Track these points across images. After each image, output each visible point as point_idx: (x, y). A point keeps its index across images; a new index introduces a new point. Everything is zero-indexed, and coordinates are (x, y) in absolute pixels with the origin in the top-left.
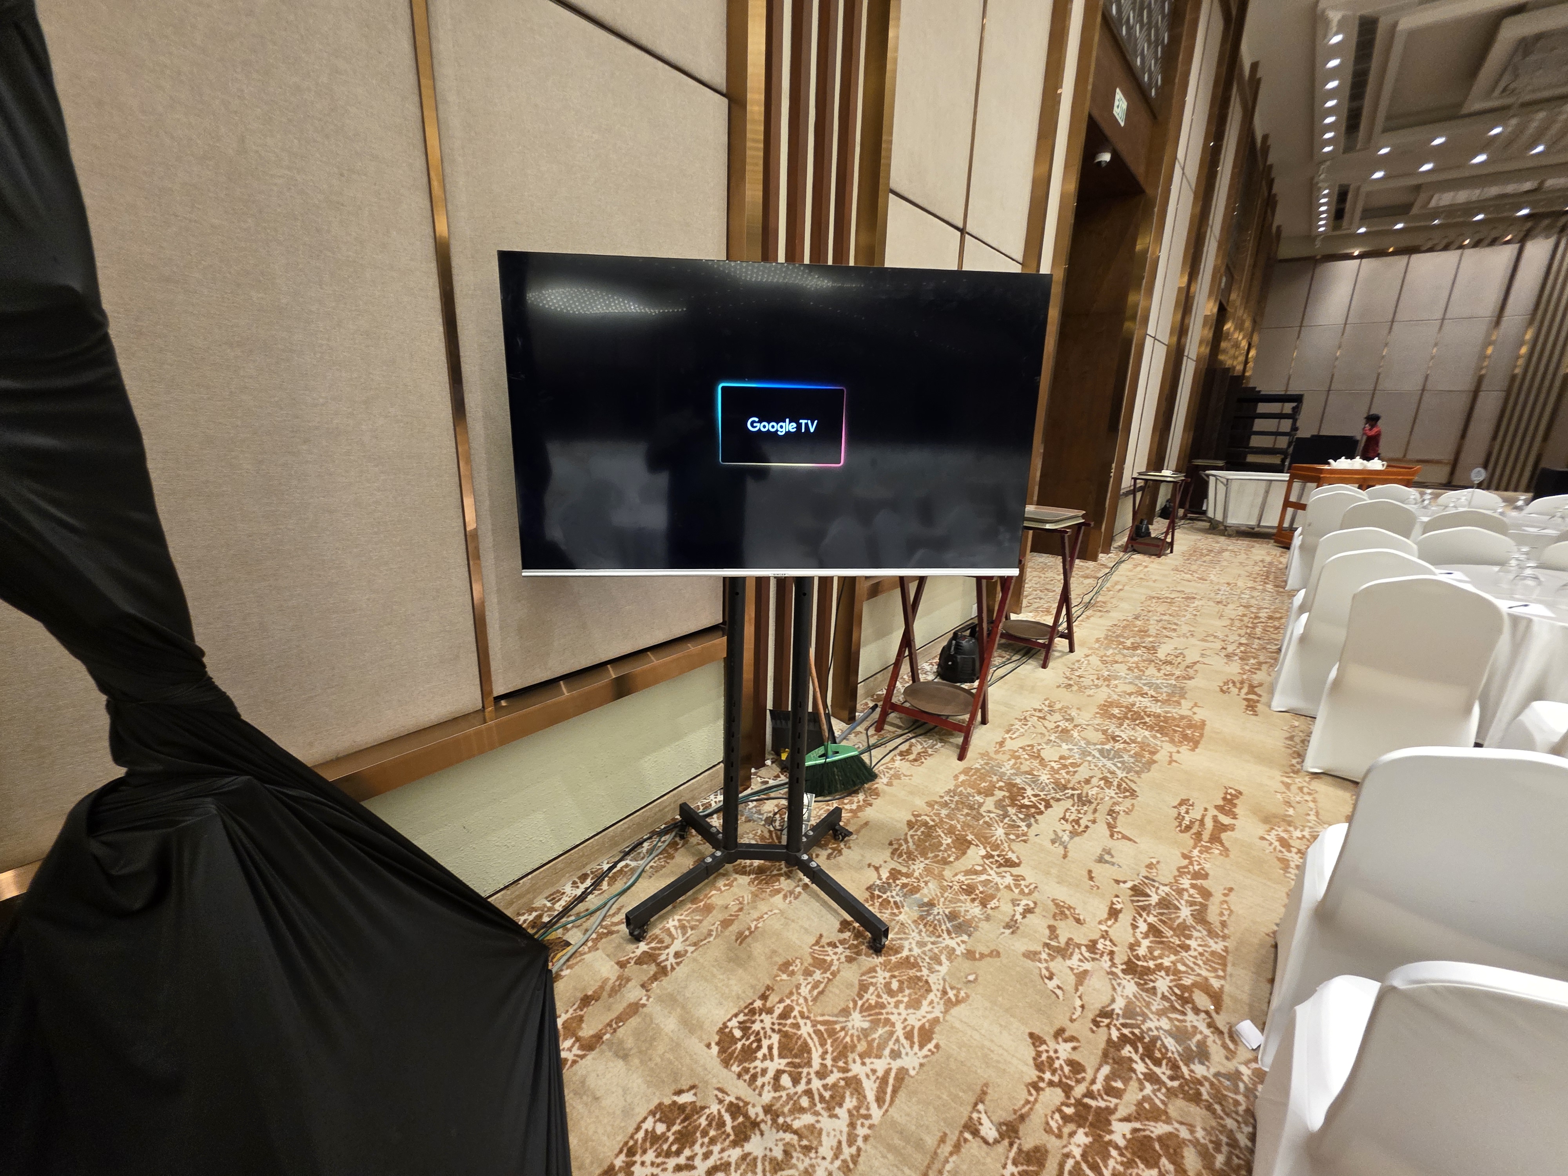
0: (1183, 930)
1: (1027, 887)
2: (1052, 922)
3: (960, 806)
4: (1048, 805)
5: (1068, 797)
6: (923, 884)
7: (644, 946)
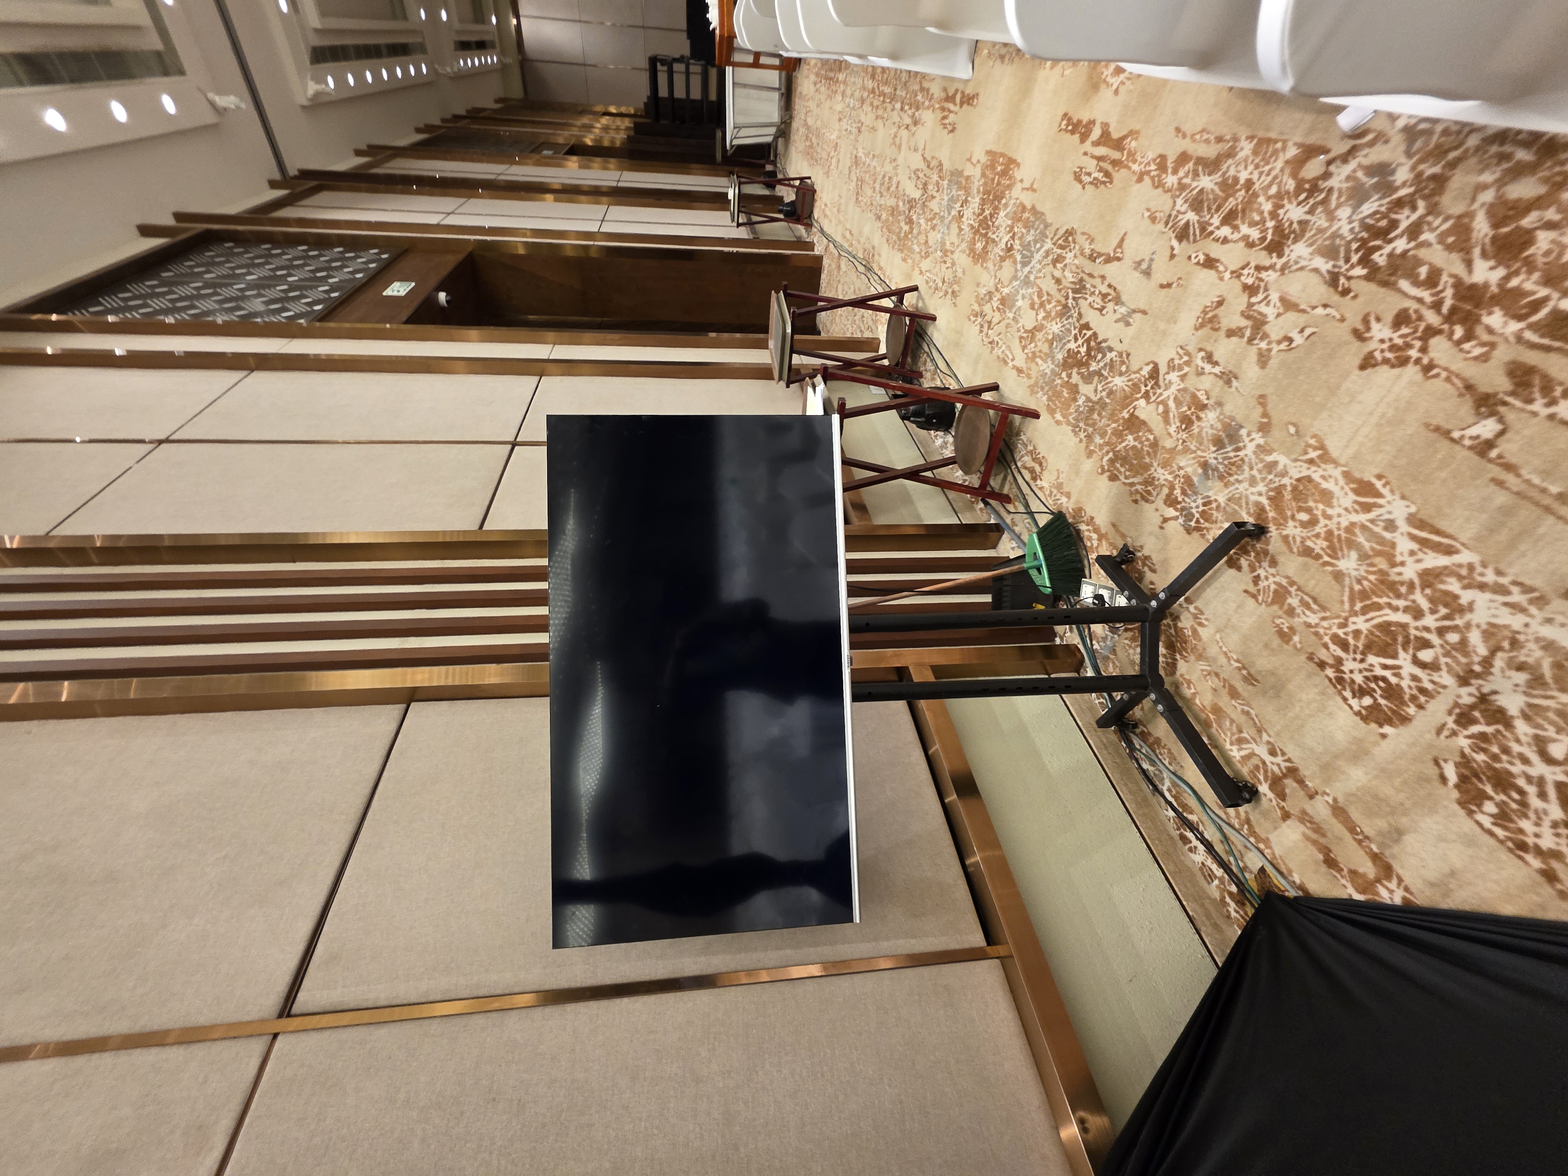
0: (1228, 186)
1: (1181, 358)
2: (1222, 333)
3: (1091, 422)
4: (1087, 326)
5: (1077, 304)
6: (1182, 472)
7: (1264, 788)
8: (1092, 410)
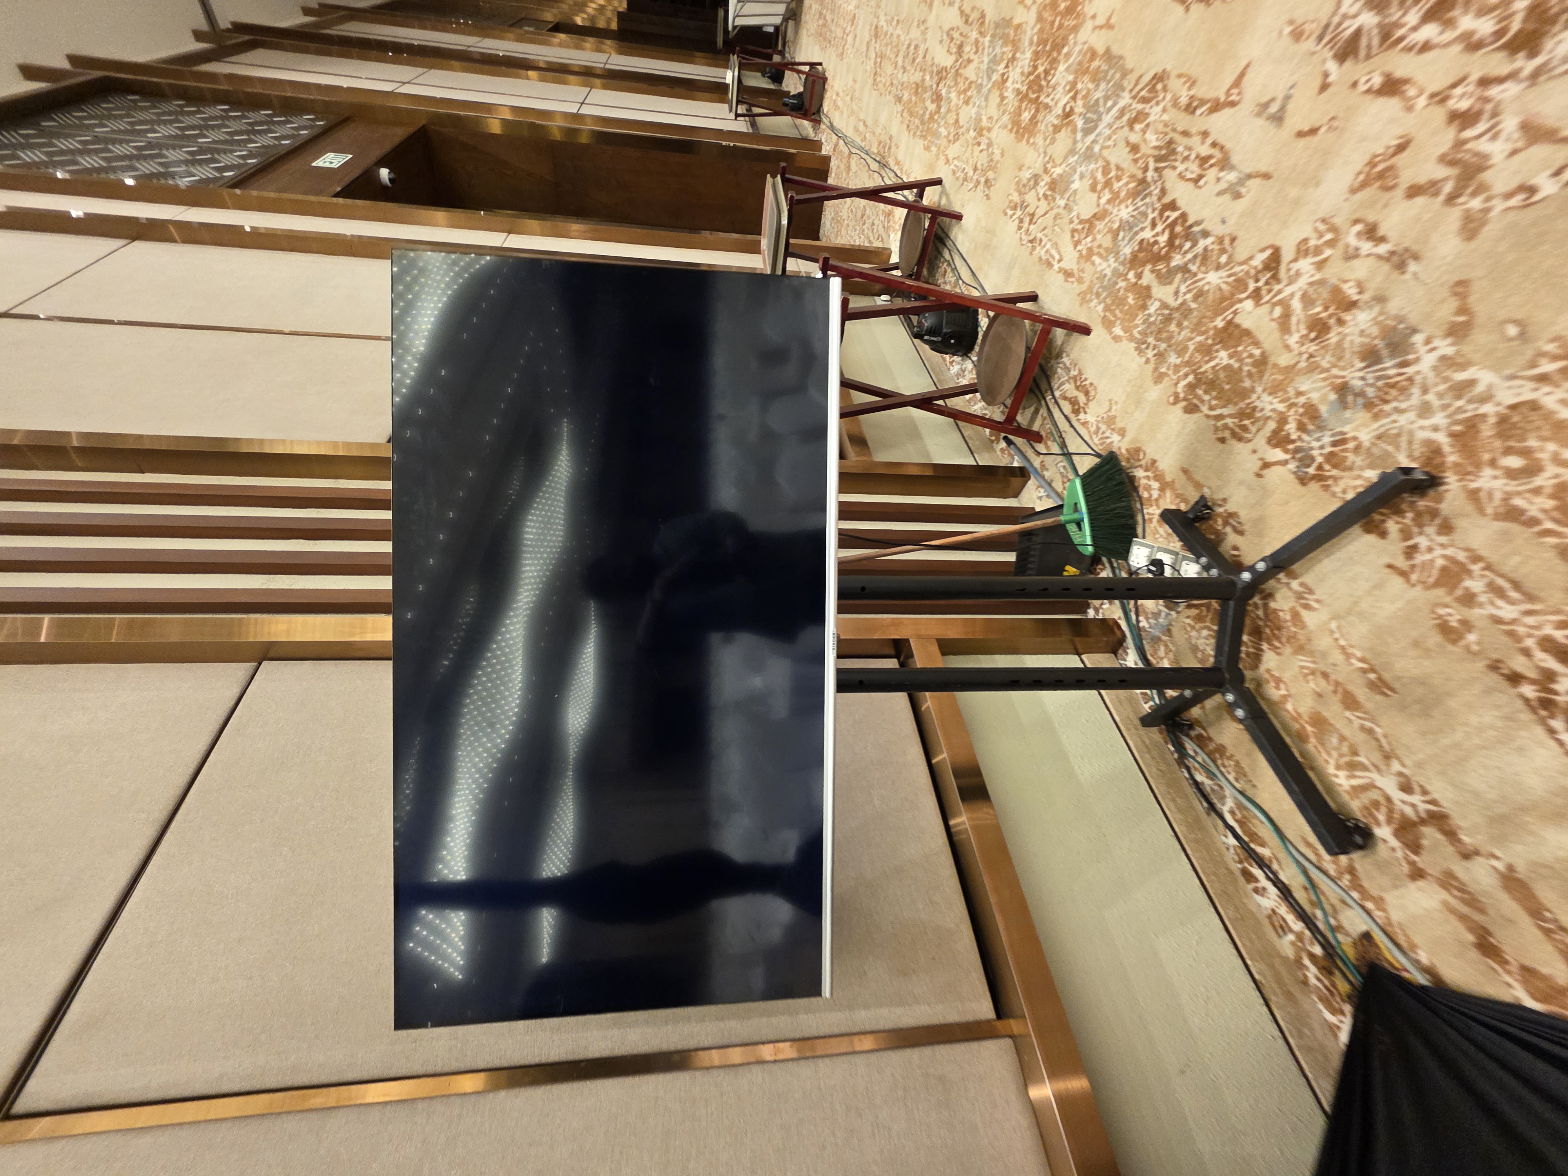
2: (1400, 192)
3: (1164, 335)
4: (1172, 206)
5: (1160, 177)
6: (1302, 400)
7: (1383, 832)
8: (1168, 319)
